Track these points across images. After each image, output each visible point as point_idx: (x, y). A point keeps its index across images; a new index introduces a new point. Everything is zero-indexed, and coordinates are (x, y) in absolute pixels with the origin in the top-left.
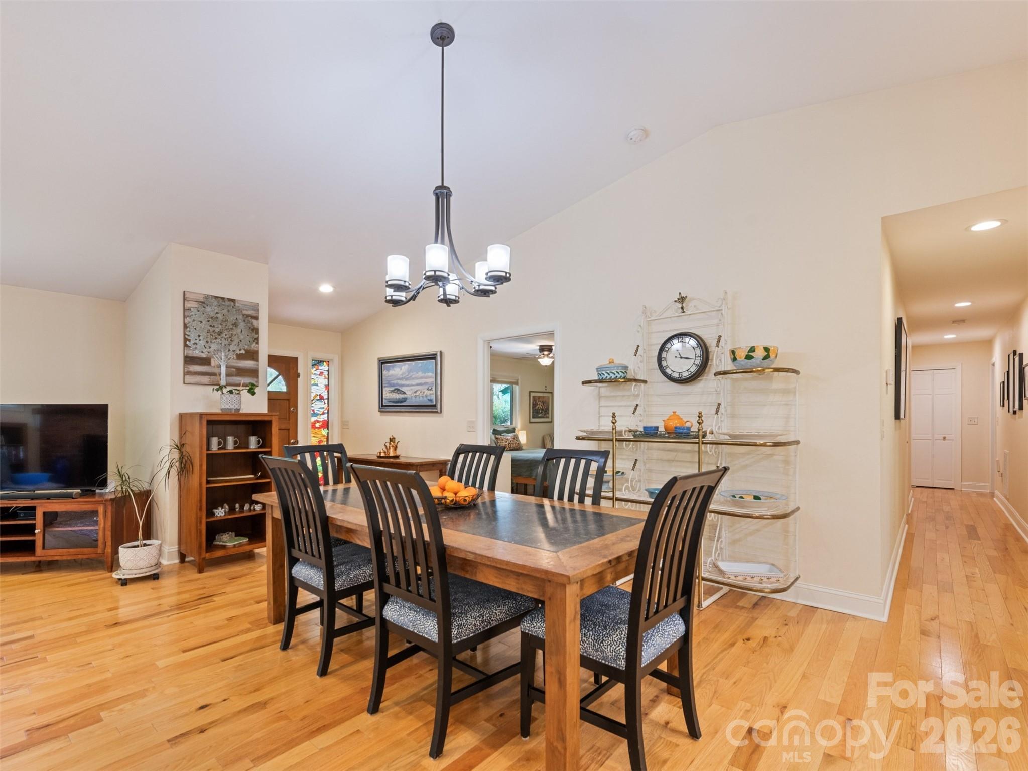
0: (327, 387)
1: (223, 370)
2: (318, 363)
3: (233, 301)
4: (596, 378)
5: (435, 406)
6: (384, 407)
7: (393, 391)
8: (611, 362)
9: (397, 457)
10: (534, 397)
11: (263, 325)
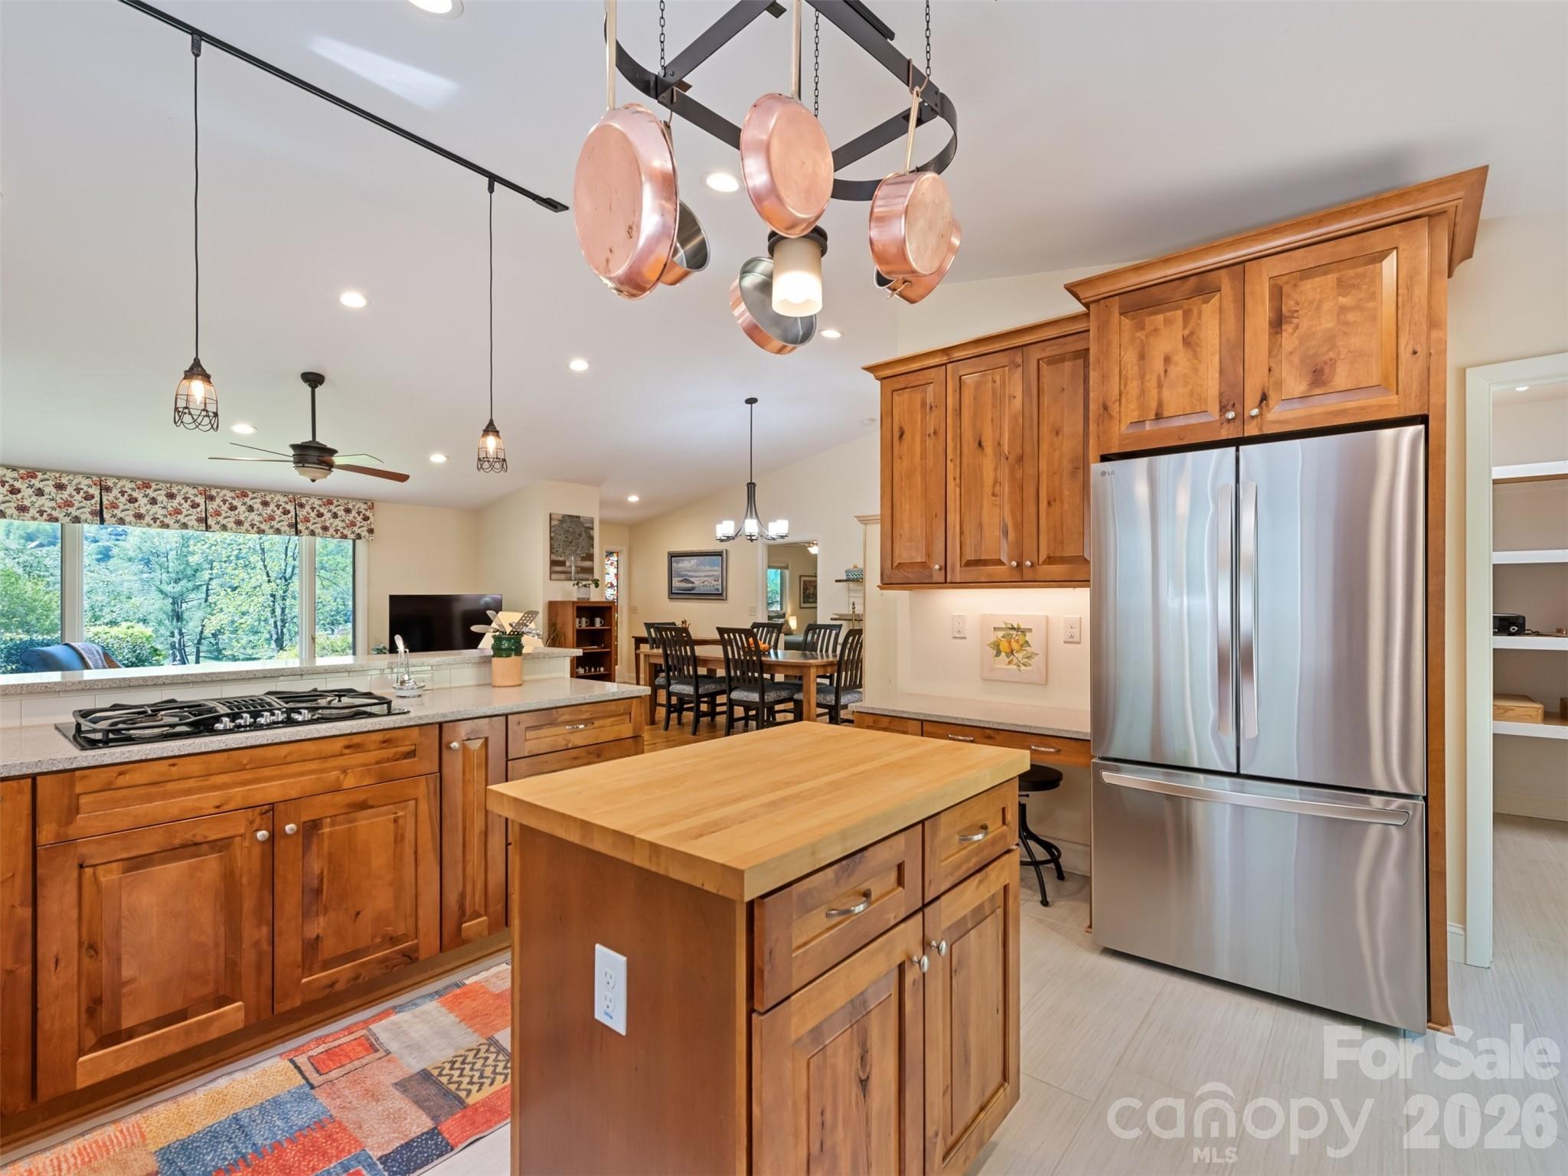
0: (617, 575)
1: (573, 568)
2: (610, 554)
3: (578, 517)
4: (845, 578)
5: (721, 594)
6: (673, 594)
7: (682, 581)
8: (855, 567)
10: (804, 581)
11: (596, 533)
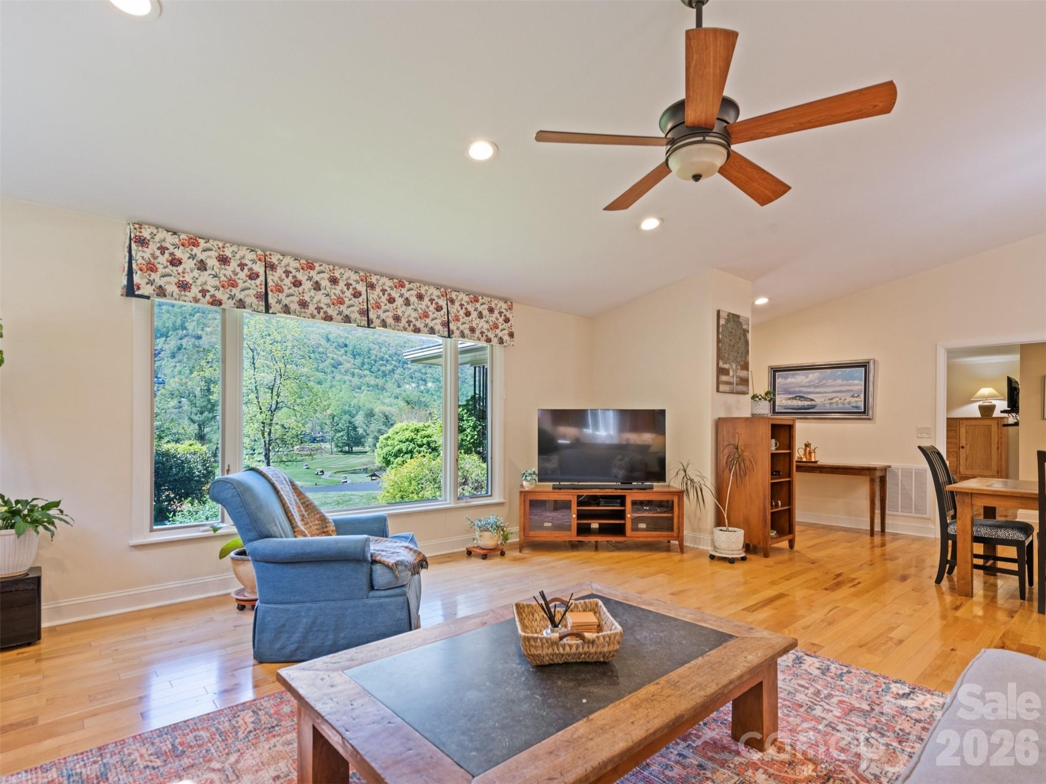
9: (816, 462)
